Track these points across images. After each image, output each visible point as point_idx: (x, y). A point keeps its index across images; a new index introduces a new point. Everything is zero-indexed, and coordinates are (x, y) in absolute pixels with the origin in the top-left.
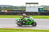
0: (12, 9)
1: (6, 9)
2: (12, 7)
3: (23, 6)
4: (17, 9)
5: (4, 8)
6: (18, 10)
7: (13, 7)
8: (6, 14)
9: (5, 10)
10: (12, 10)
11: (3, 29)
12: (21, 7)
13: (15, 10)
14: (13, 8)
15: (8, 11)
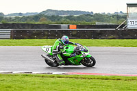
0: (90, 21)
1: (73, 22)
2: (88, 15)
3: (121, 12)
4: (102, 21)
5: (68, 20)
6: (105, 24)
7: (92, 16)
8: (73, 35)
9: (71, 25)
10: (90, 23)
11: (65, 76)
12: (113, 16)
13: (97, 23)
14: (92, 19)
15: (78, 27)
